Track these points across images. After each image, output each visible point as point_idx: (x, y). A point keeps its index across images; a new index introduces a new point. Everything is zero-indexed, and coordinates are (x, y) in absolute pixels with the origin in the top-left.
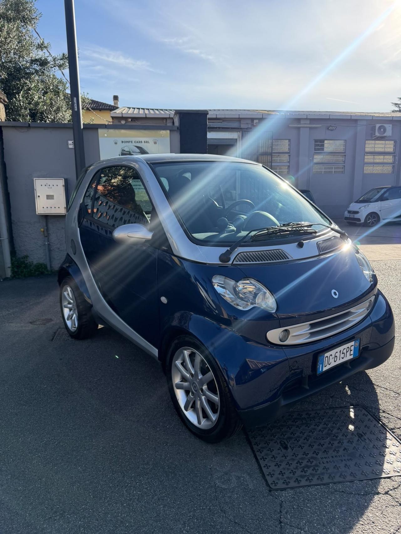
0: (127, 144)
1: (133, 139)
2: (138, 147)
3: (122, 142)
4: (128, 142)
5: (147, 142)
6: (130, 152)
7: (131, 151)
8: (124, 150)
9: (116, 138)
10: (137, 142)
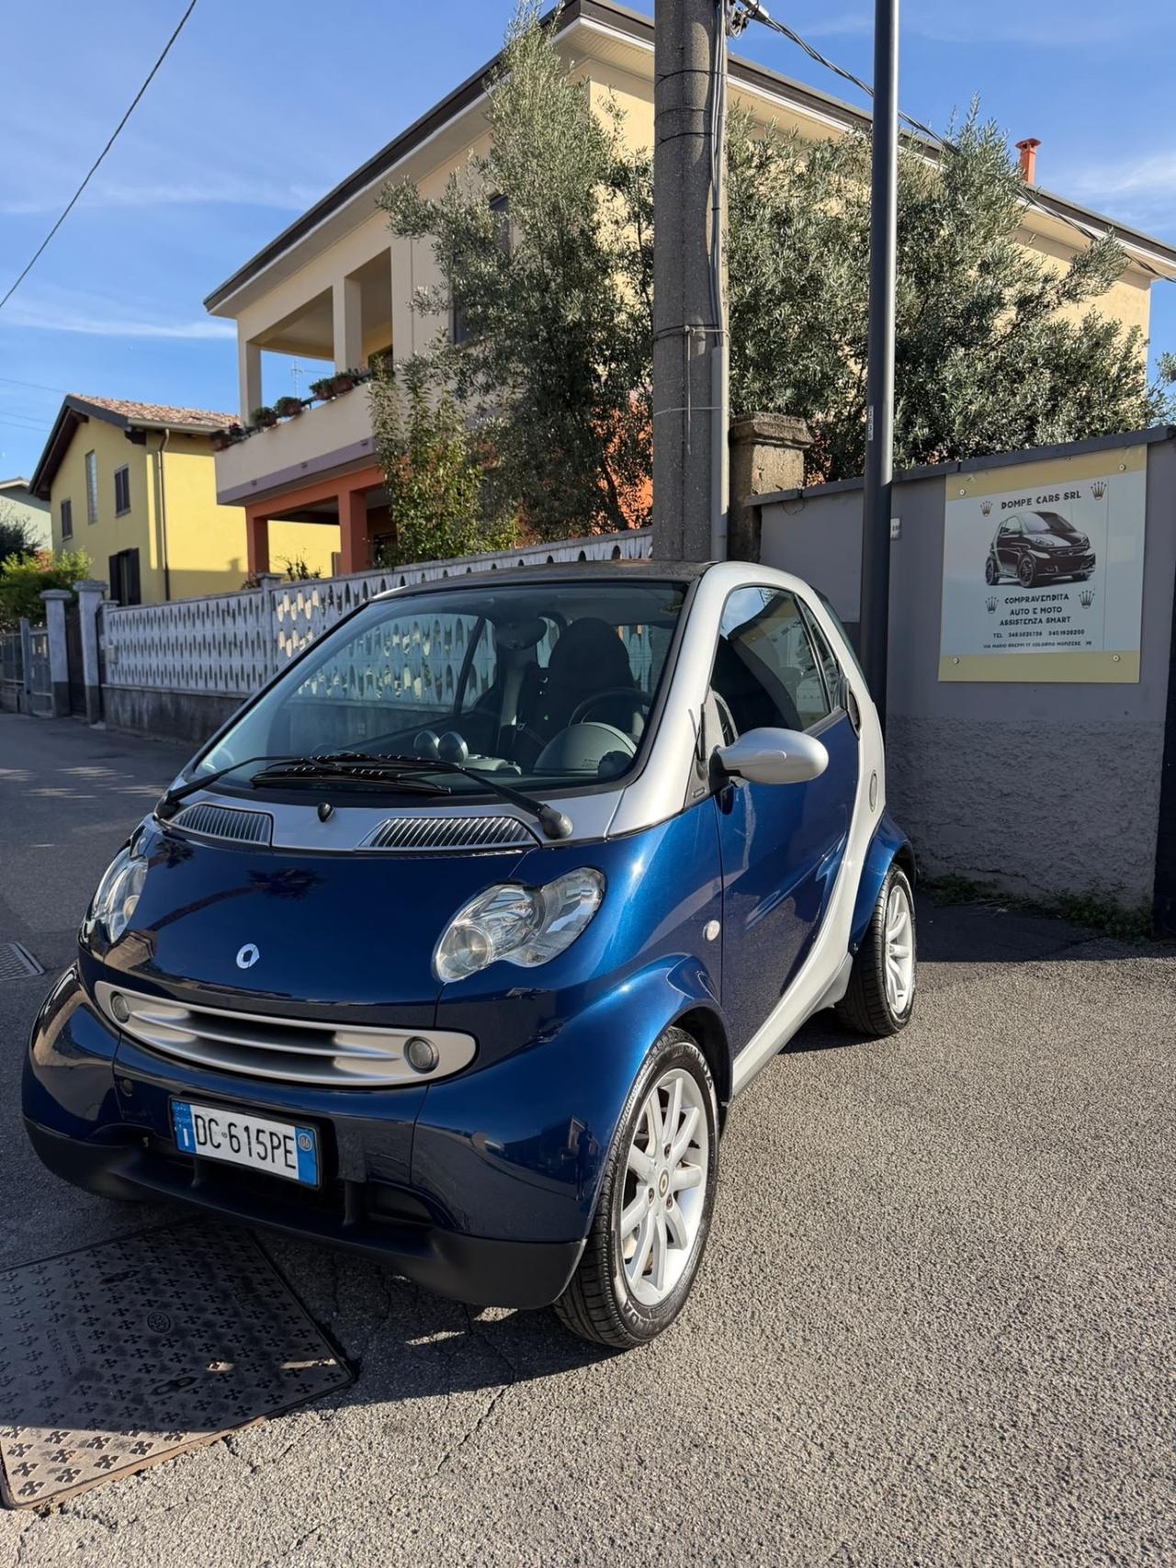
0: (1016, 509)
1: (1033, 493)
2: (1044, 515)
3: (1004, 506)
4: (1019, 503)
5: (1072, 497)
6: (1020, 533)
7: (1025, 530)
8: (1007, 530)
9: (984, 499)
10: (1045, 500)
